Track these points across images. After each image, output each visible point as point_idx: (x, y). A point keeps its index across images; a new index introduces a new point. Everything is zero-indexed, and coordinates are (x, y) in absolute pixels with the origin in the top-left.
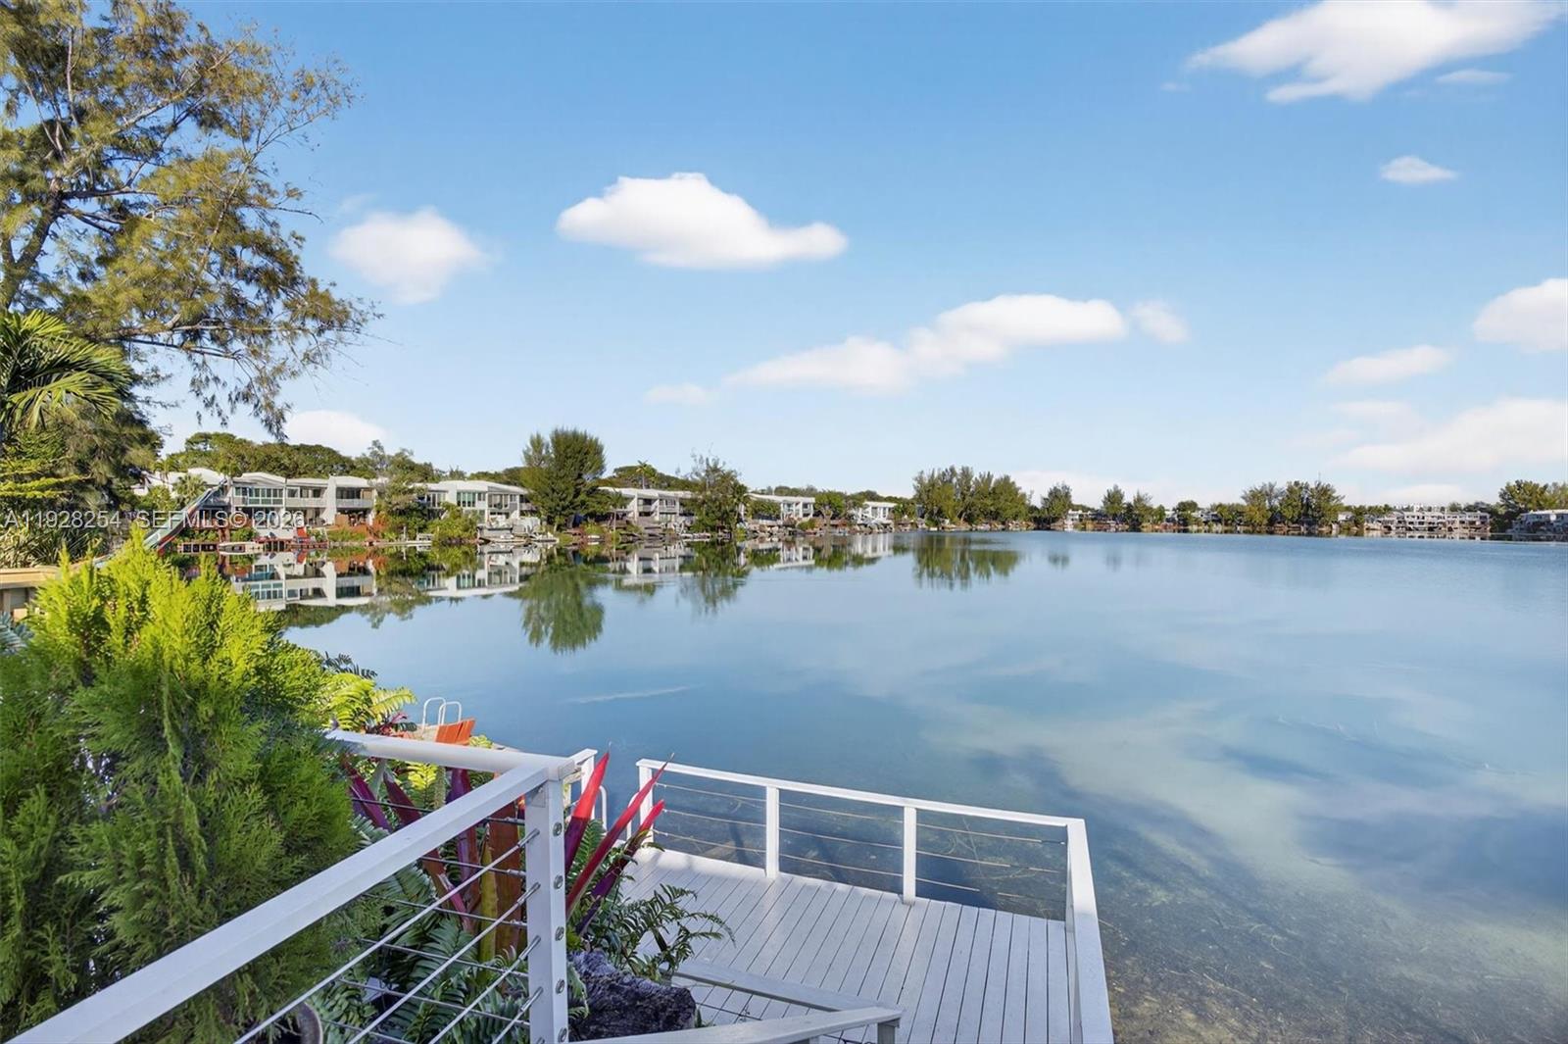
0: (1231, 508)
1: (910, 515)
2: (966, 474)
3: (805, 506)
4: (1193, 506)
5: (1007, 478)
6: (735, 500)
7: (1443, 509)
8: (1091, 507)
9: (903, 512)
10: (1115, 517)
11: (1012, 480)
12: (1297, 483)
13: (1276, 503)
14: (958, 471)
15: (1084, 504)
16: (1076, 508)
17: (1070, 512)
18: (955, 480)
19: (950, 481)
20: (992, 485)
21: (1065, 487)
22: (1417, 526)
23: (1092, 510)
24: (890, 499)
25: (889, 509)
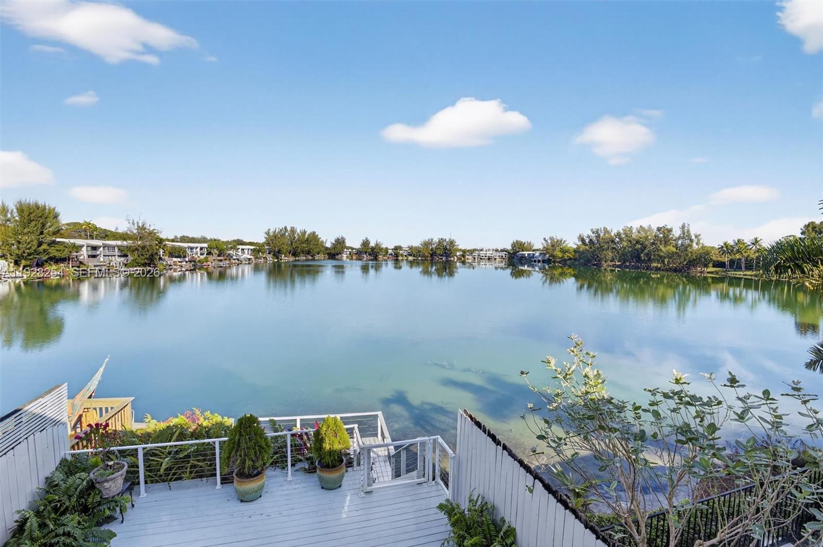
0: (416, 248)
1: (263, 253)
2: (293, 230)
3: (201, 249)
4: (400, 248)
5: (314, 233)
6: (157, 247)
7: (493, 250)
8: (355, 248)
9: (259, 251)
10: (366, 253)
11: (317, 234)
12: (442, 239)
13: (434, 246)
14: (289, 229)
15: (351, 246)
16: (348, 248)
17: (345, 250)
18: (287, 234)
19: (285, 234)
20: (306, 236)
21: (342, 238)
22: (484, 257)
23: (355, 249)
24: (251, 244)
25: (251, 250)
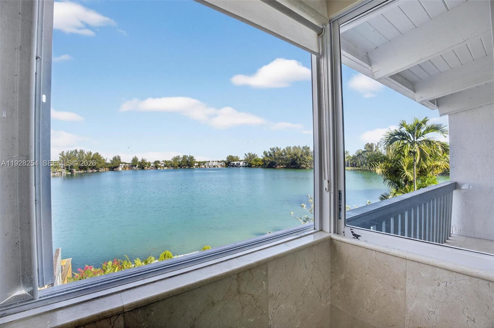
0: (169, 162)
2: (82, 152)
4: (159, 162)
5: (98, 153)
7: (216, 161)
8: (128, 163)
10: (135, 166)
11: (99, 154)
12: (185, 156)
13: (180, 160)
14: (78, 151)
15: (125, 162)
16: (122, 163)
17: (121, 165)
18: (77, 155)
19: (75, 155)
20: (92, 156)
21: (118, 157)
22: (211, 166)
